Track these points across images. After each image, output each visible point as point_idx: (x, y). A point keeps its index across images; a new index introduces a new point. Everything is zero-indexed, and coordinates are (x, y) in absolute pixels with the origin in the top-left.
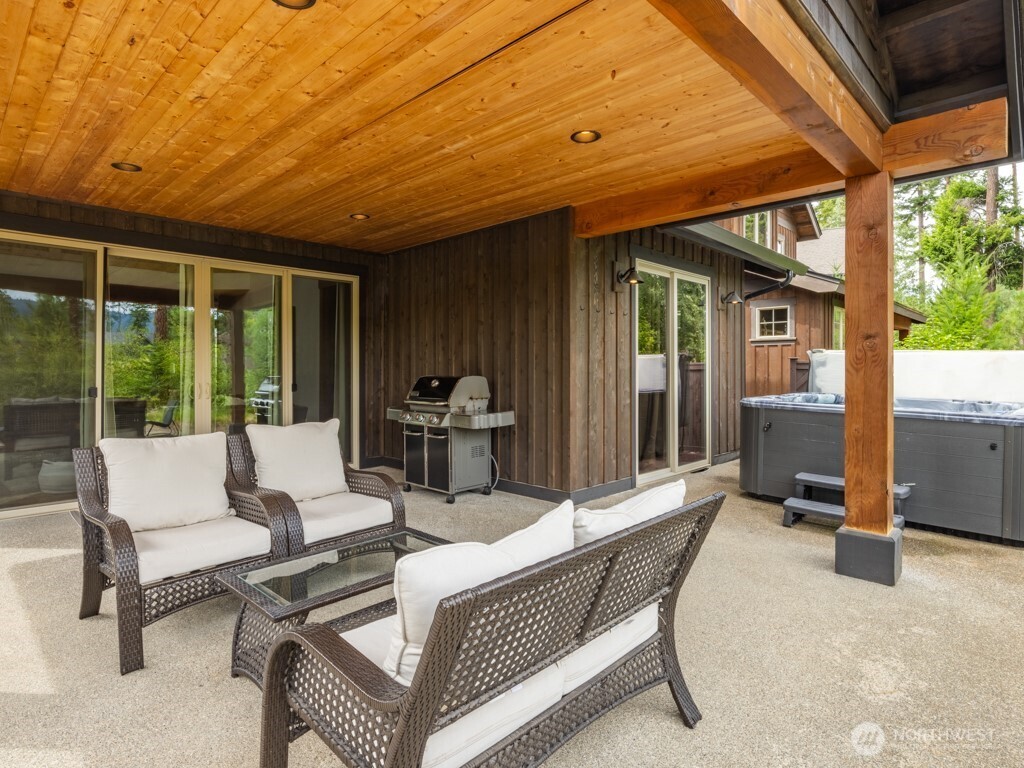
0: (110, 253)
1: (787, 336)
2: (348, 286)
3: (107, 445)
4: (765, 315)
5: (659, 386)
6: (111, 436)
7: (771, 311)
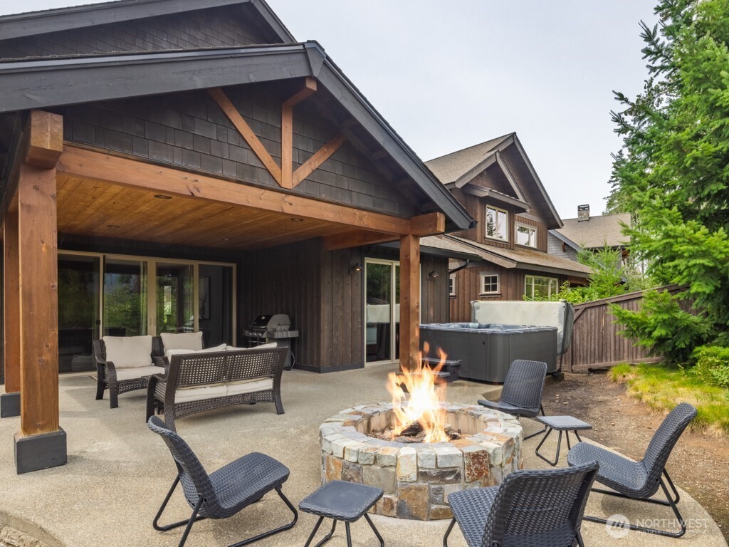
0: (106, 258)
1: (496, 292)
2: (231, 268)
3: (106, 339)
4: (487, 280)
5: (386, 320)
6: (106, 335)
7: (489, 277)
